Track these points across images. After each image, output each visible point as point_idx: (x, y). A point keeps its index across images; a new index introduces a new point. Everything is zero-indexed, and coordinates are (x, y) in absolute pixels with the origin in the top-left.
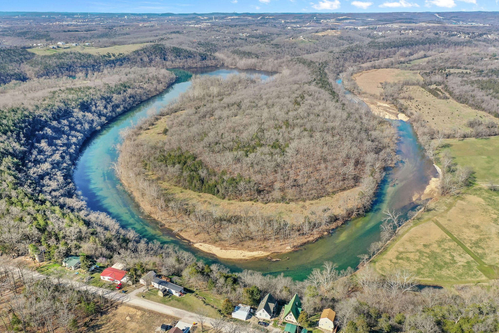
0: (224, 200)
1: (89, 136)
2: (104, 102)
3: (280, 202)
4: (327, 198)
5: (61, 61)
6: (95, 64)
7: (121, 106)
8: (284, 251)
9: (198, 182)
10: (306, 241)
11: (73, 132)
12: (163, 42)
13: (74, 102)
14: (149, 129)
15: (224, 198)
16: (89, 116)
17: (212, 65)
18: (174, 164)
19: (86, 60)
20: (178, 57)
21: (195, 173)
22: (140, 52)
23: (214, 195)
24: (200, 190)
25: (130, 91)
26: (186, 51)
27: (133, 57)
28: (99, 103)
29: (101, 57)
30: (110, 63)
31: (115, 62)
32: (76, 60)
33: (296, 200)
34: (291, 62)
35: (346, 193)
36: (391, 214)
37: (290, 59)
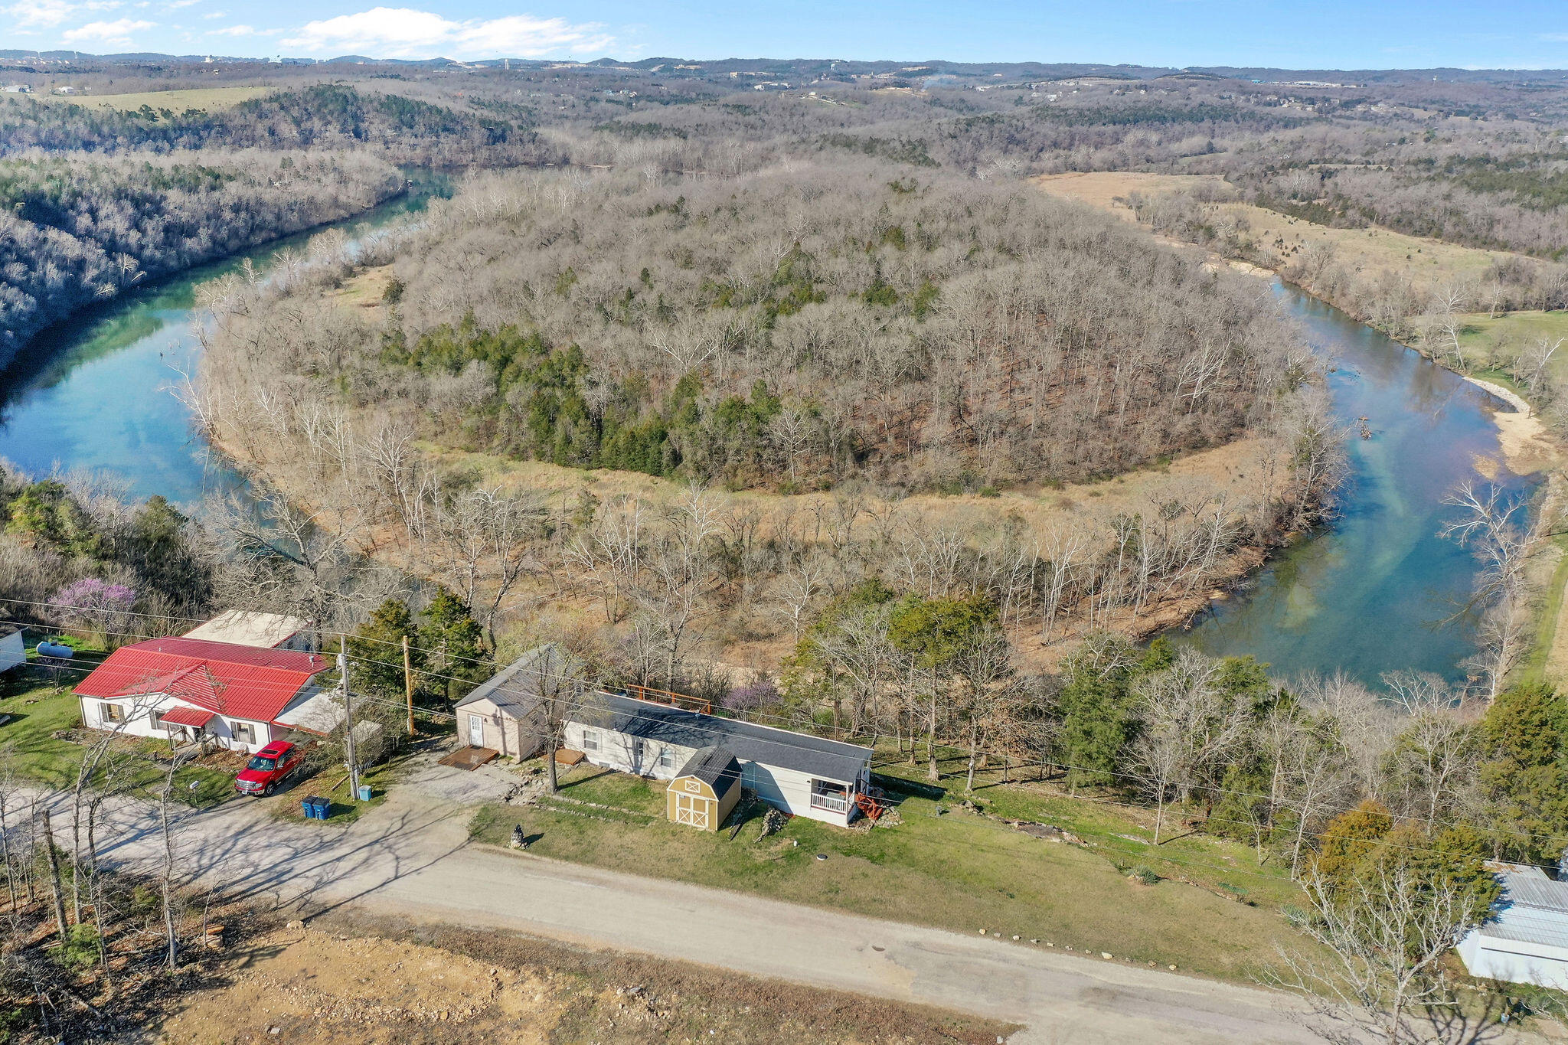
0: (709, 492)
1: (63, 315)
2: (129, 209)
3: (958, 493)
4: (1147, 475)
6: (96, 139)
7: (204, 233)
9: (581, 422)
10: (1150, 623)
15: (708, 484)
16: (67, 244)
17: (528, 159)
18: (457, 367)
19: (59, 122)
20: (405, 129)
21: (558, 393)
22: (266, 106)
23: (657, 473)
26: (434, 110)
27: (239, 121)
28: (107, 208)
29: (116, 117)
30: (154, 140)
31: (173, 135)
33: (1025, 482)
34: (802, 147)
35: (1214, 457)
36: (1484, 504)
37: (795, 138)
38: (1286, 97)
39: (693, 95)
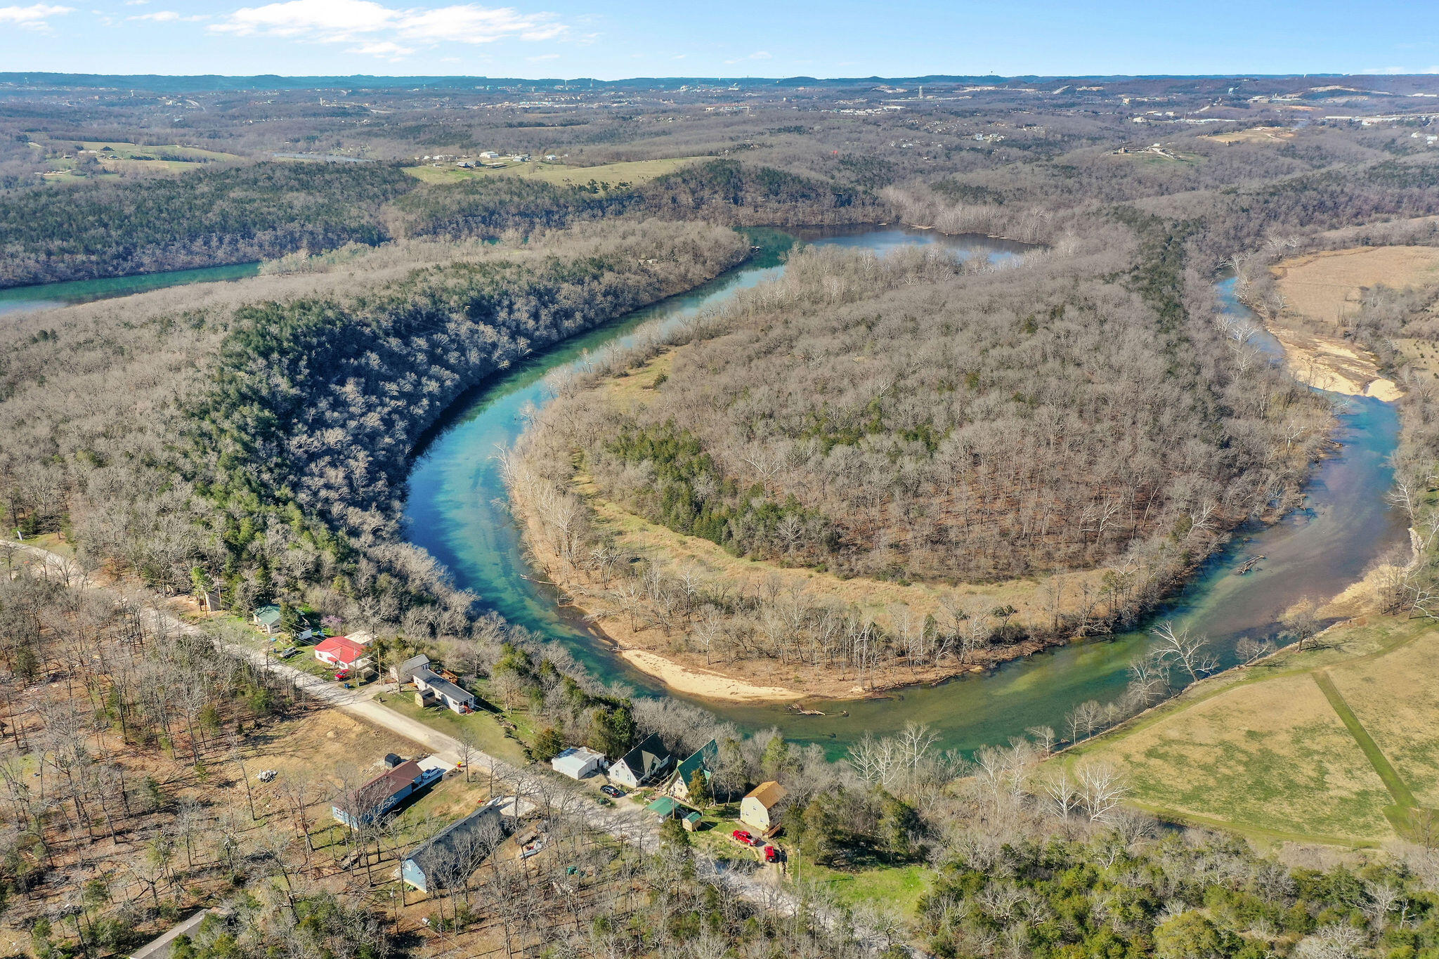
0: (741, 560)
1: (476, 381)
2: (534, 301)
3: (884, 580)
5: (471, 198)
6: (555, 208)
7: (578, 315)
8: (841, 696)
9: (687, 507)
10: (913, 679)
11: (435, 369)
12: (741, 156)
13: (456, 298)
14: (626, 375)
15: (742, 555)
16: (488, 332)
17: (866, 220)
18: (642, 458)
19: (532, 198)
20: (771, 196)
21: (684, 485)
22: (672, 180)
23: (719, 543)
24: (687, 529)
25: (608, 278)
26: (796, 179)
27: (651, 193)
28: (520, 303)
29: (570, 192)
30: (592, 209)
31: (606, 205)
32: (507, 198)
33: (934, 578)
34: (1093, 219)
37: (1093, 209)
39: (1059, 136)
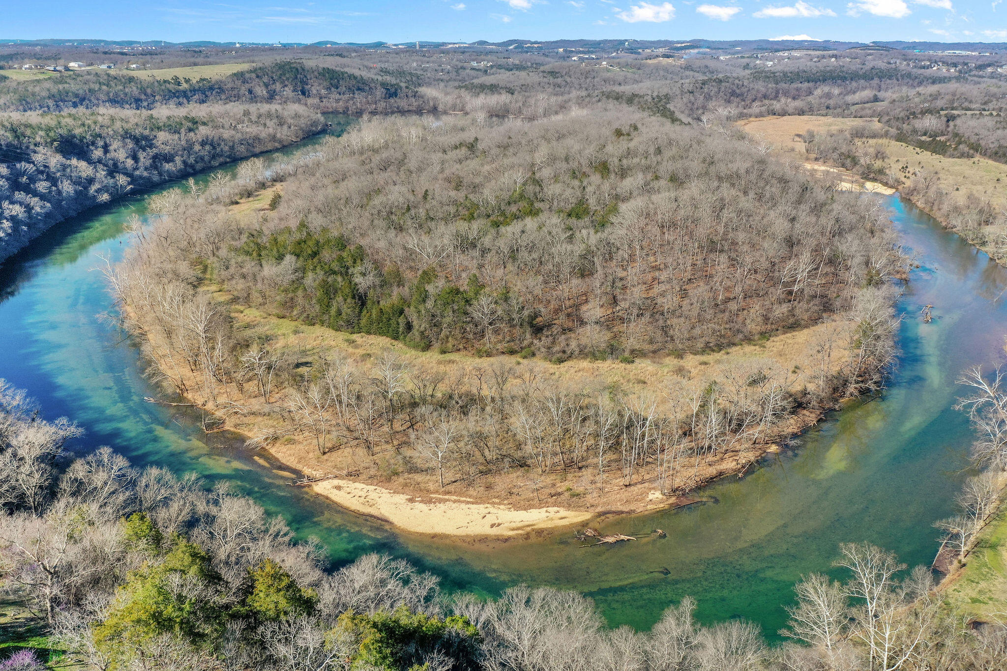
0: (428, 354)
2: (131, 145)
3: (604, 359)
4: (748, 348)
5: (61, 87)
6: (143, 97)
7: (179, 159)
8: (640, 508)
11: (19, 195)
12: (304, 59)
13: (42, 133)
14: (237, 203)
15: (427, 347)
17: (410, 108)
18: (280, 258)
19: (121, 88)
20: (333, 89)
21: (339, 279)
23: (396, 338)
24: (352, 326)
25: (203, 131)
26: (352, 77)
27: (229, 86)
29: (156, 83)
30: (178, 97)
32: (97, 87)
33: (654, 352)
34: (587, 99)
35: (802, 336)
36: (990, 385)
37: (584, 93)
38: (936, 62)
39: (529, 64)
